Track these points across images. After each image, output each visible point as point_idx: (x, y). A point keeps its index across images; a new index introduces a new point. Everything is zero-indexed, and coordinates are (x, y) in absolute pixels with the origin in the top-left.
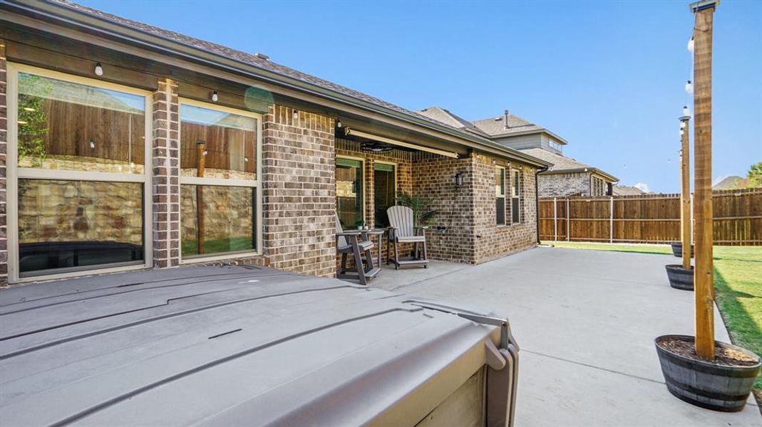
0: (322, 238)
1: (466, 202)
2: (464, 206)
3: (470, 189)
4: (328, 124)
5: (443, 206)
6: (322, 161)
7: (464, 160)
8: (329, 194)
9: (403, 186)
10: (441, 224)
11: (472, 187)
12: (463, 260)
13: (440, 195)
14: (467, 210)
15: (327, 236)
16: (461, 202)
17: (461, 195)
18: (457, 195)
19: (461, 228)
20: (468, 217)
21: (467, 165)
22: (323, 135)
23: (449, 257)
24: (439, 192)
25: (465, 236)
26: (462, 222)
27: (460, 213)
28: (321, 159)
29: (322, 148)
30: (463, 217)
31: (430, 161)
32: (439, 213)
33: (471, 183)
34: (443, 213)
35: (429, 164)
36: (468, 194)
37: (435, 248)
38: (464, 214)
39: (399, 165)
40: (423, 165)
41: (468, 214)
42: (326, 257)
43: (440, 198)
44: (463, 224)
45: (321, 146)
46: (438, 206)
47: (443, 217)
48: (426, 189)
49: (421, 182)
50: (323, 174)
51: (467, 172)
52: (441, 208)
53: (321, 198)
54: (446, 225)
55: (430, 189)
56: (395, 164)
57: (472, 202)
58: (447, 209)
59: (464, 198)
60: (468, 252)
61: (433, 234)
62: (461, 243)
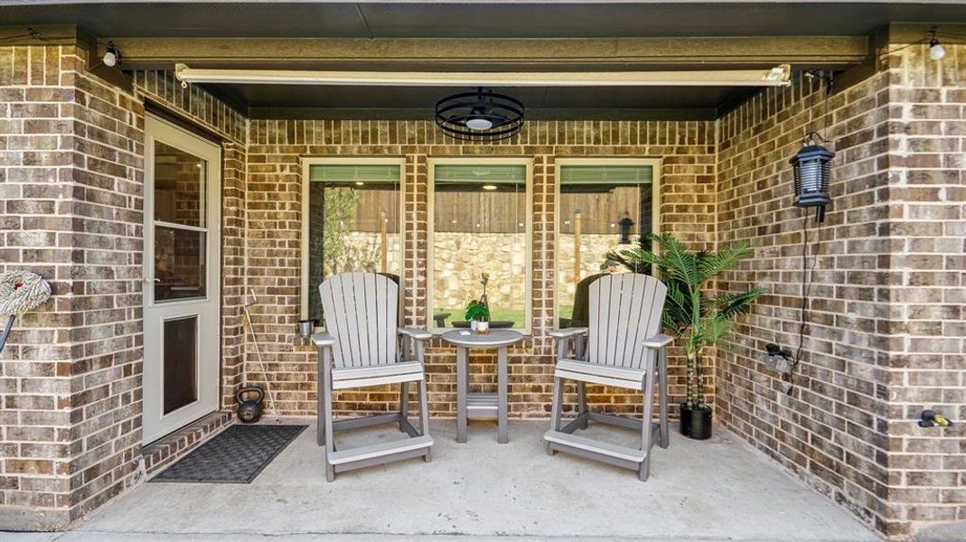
0: (26, 351)
1: (863, 261)
2: (854, 278)
3: (879, 204)
4: (52, 63)
5: (788, 276)
6: (30, 159)
7: (855, 88)
8: (52, 242)
9: (676, 219)
10: (778, 338)
11: (885, 195)
12: (845, 492)
13: (780, 240)
14: (866, 295)
15: (42, 346)
16: (843, 262)
17: (844, 233)
18: (829, 235)
19: (841, 365)
20: (866, 325)
21: (869, 104)
22: (32, 94)
23: (801, 460)
24: (777, 229)
25: (854, 400)
26: (846, 342)
27: (837, 307)
28: (26, 154)
29: (30, 127)
30: (847, 323)
31: (757, 131)
32: (772, 300)
33: (884, 179)
34: (787, 302)
35: (754, 143)
36: (870, 229)
37: (763, 415)
38: (852, 308)
39: (668, 160)
40: (741, 149)
41: (868, 311)
42: (37, 398)
43: (779, 247)
44: (849, 351)
45: (28, 123)
46: (774, 276)
47: (788, 314)
48: (747, 223)
49: (736, 204)
50: (30, 191)
51: (866, 136)
52: (780, 282)
53: (25, 252)
54: (793, 345)
55: (755, 221)
56: (657, 164)
57: (885, 261)
58: (795, 288)
59: (852, 247)
60: (864, 472)
61: (760, 367)
62: (839, 423)
